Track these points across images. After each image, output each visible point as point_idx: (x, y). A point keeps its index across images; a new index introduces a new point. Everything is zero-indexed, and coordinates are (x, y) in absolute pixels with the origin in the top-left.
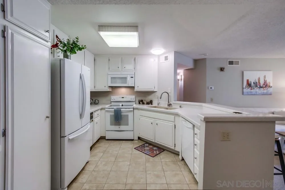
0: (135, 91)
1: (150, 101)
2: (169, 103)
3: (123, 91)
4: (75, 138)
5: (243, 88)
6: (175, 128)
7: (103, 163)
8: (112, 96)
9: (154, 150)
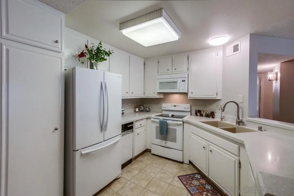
0: (188, 98)
1: (211, 113)
2: (239, 119)
3: (176, 98)
4: (90, 153)
7: (132, 185)
8: (163, 104)
9: (205, 190)
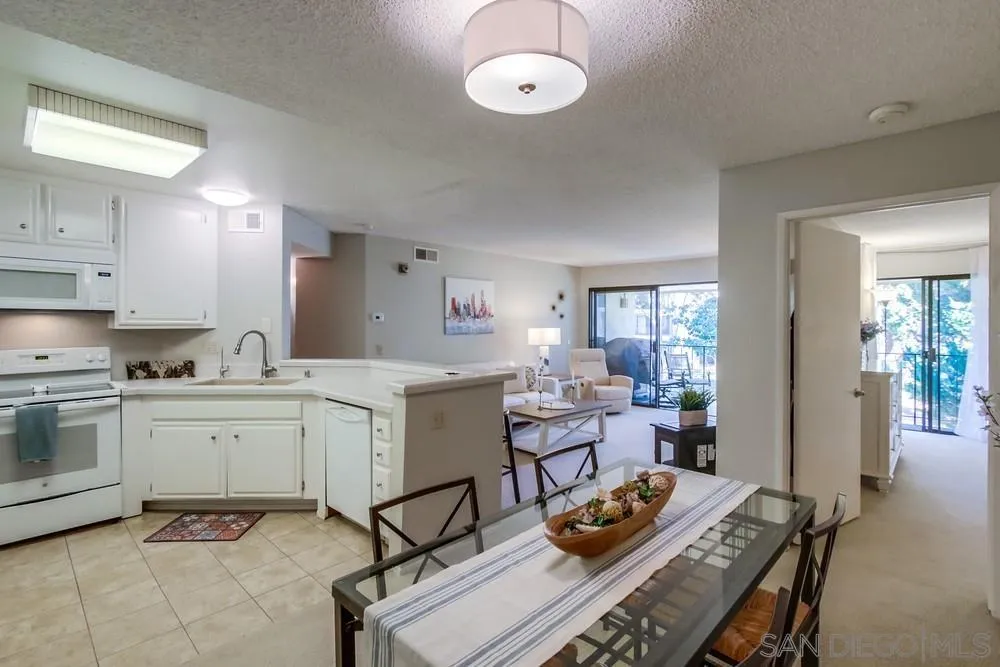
0: (113, 327)
1: (186, 365)
2: (266, 366)
5: (445, 318)
6: (303, 435)
9: (229, 523)
